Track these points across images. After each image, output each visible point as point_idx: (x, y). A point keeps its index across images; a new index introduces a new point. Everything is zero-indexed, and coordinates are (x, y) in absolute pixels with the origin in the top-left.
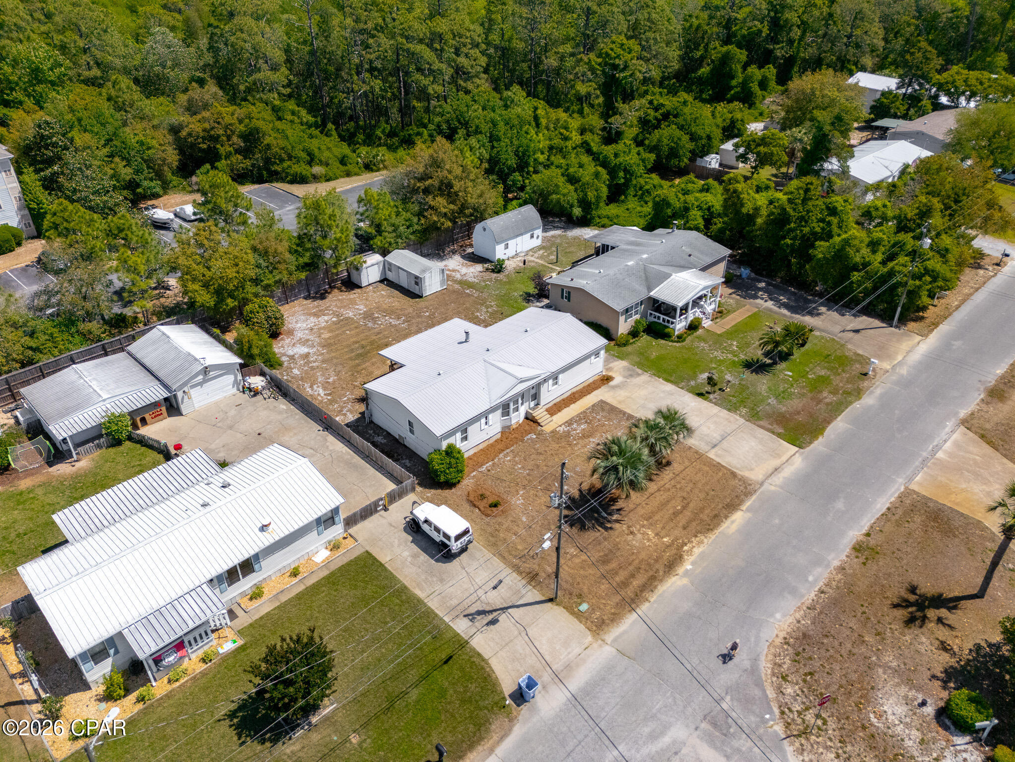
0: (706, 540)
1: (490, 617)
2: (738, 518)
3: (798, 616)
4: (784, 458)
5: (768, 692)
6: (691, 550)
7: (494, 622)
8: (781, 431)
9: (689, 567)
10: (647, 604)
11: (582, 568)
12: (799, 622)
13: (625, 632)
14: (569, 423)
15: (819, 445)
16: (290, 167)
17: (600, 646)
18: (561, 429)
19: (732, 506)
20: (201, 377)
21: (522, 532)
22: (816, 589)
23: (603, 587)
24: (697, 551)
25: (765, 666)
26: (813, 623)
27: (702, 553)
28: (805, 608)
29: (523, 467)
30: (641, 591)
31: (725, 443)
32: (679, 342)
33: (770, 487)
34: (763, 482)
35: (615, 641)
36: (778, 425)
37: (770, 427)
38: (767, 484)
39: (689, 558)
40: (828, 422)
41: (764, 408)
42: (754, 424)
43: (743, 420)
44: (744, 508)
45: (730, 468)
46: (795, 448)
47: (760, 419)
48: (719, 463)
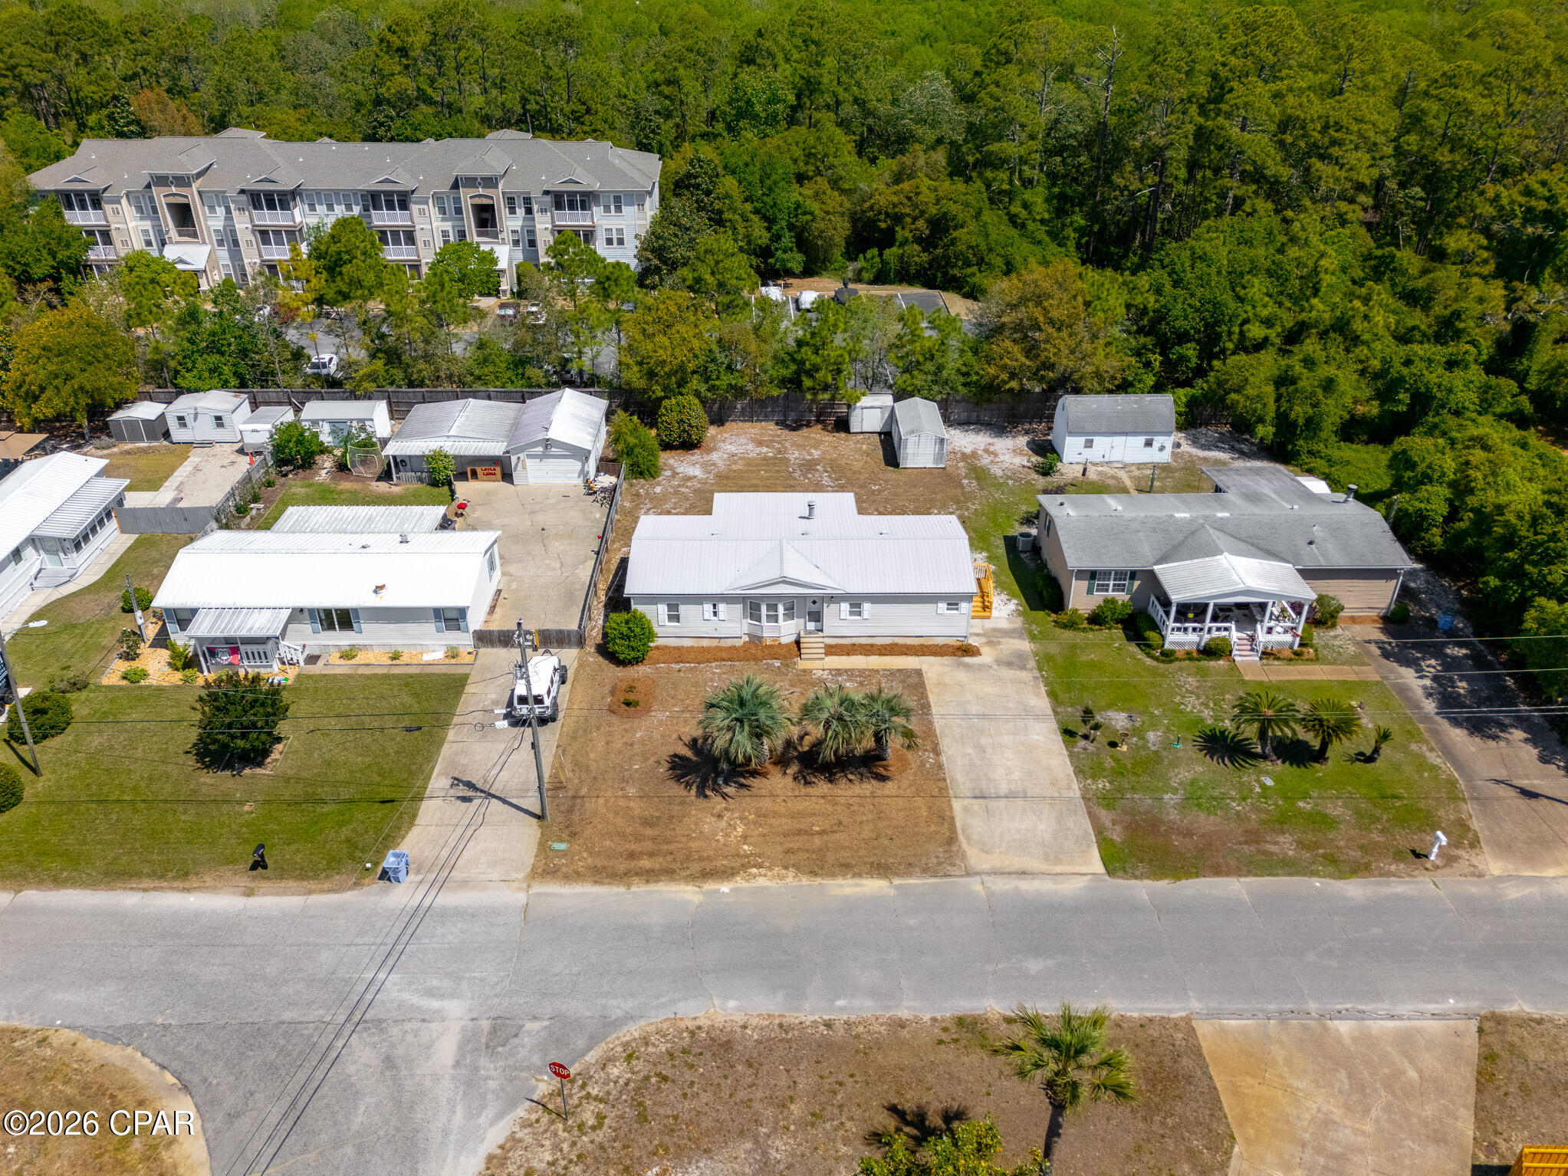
0: (790, 879)
1: (471, 793)
2: (873, 886)
3: (754, 1022)
4: (1058, 869)
5: (592, 1053)
6: (756, 876)
7: (465, 799)
8: (1116, 835)
9: (725, 890)
10: (622, 889)
11: (617, 813)
12: (745, 1027)
13: (561, 895)
14: (840, 672)
15: (1143, 889)
16: (973, 274)
17: (519, 889)
18: (819, 673)
19: (882, 869)
20: (540, 449)
21: (618, 745)
22: (826, 1017)
23: (607, 842)
24: (761, 882)
25: (632, 1031)
26: (759, 1042)
27: (766, 888)
28: (777, 1021)
30: (637, 874)
31: (1002, 803)
32: (1156, 659)
33: (975, 885)
34: (976, 874)
35: (538, 895)
36: (1126, 828)
37: (1108, 824)
38: (978, 878)
39: (739, 882)
40: (1217, 871)
41: (1143, 801)
42: (1088, 807)
43: (1078, 794)
44: (897, 881)
45: (959, 831)
46: (1099, 868)
47: (1107, 807)
48: (953, 818)
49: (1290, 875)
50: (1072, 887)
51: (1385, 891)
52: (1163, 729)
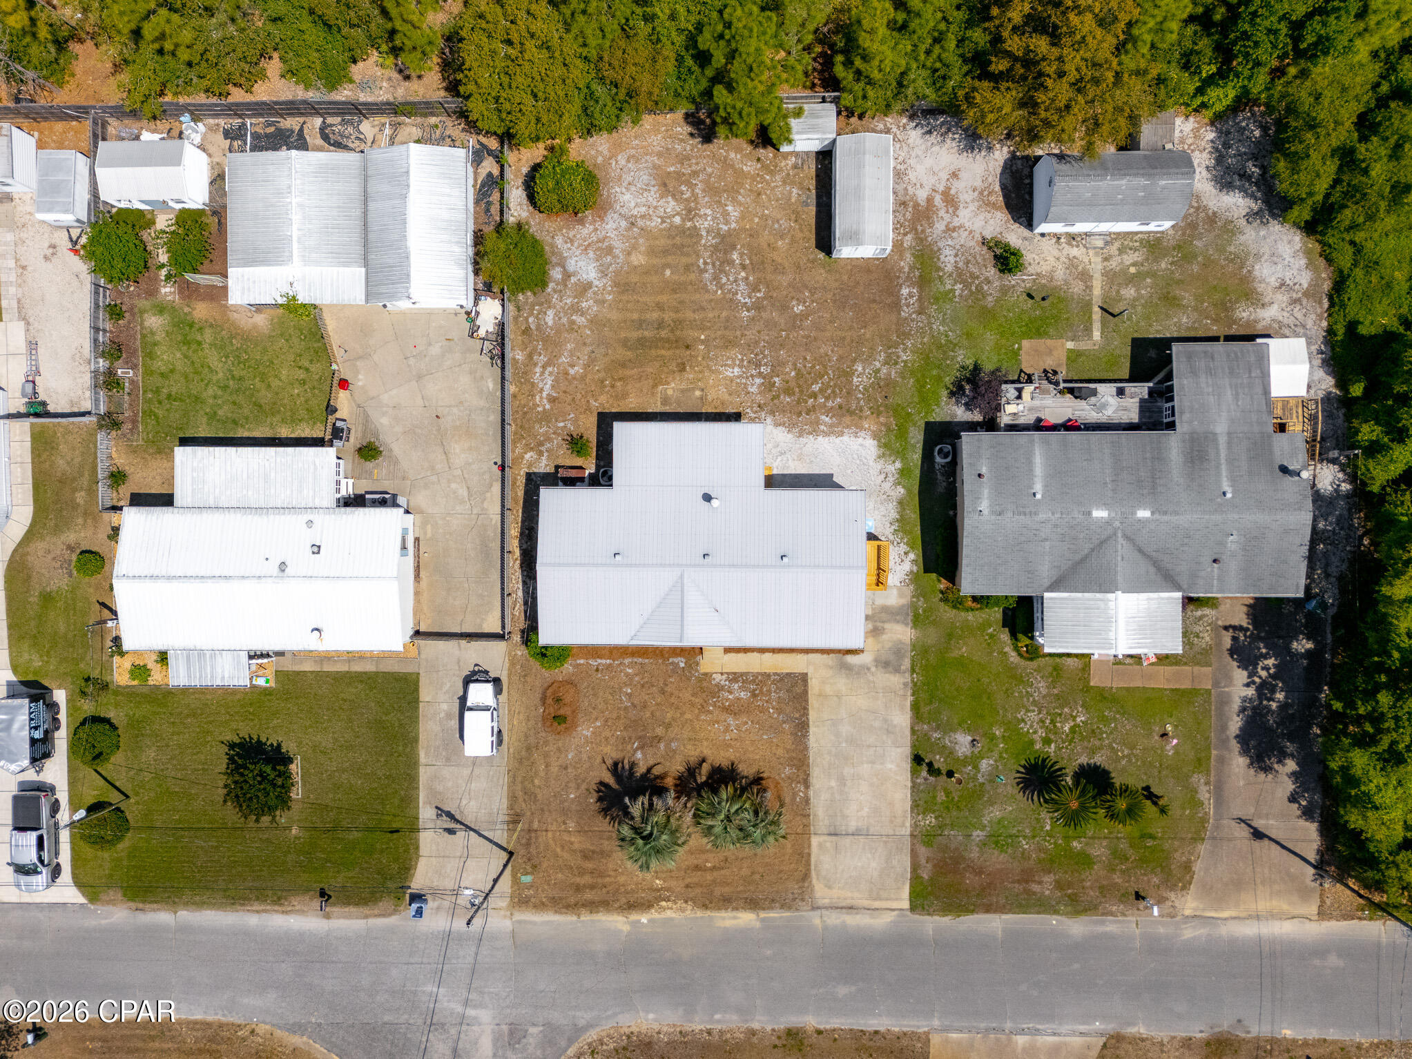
0: (688, 912)
1: (452, 825)
2: (746, 918)
3: (665, 1029)
4: (877, 904)
5: (570, 1049)
6: (664, 909)
7: (451, 831)
9: (644, 920)
10: (575, 918)
11: (563, 847)
12: (659, 1033)
13: (534, 923)
14: (735, 677)
15: (933, 924)
17: (505, 917)
18: (718, 677)
19: (753, 904)
22: (708, 1027)
23: (560, 875)
24: (669, 913)
25: (591, 1035)
26: (668, 1043)
27: (672, 919)
28: (678, 1030)
29: (630, 695)
30: (584, 905)
31: (848, 840)
32: (1020, 655)
33: (816, 919)
34: (818, 908)
35: (520, 922)
36: (935, 866)
37: (923, 861)
38: (818, 913)
39: (654, 914)
40: (988, 909)
41: (955, 836)
42: (913, 844)
43: (908, 833)
44: (763, 915)
45: (813, 867)
46: (906, 904)
47: (928, 844)
48: (809, 855)
49: (1039, 913)
50: (883, 921)
51: (1100, 929)
52: (996, 756)
